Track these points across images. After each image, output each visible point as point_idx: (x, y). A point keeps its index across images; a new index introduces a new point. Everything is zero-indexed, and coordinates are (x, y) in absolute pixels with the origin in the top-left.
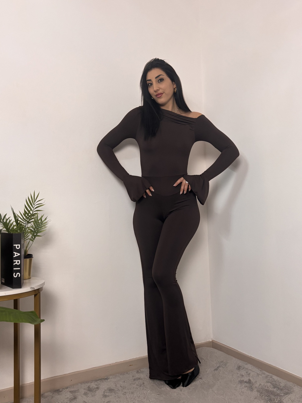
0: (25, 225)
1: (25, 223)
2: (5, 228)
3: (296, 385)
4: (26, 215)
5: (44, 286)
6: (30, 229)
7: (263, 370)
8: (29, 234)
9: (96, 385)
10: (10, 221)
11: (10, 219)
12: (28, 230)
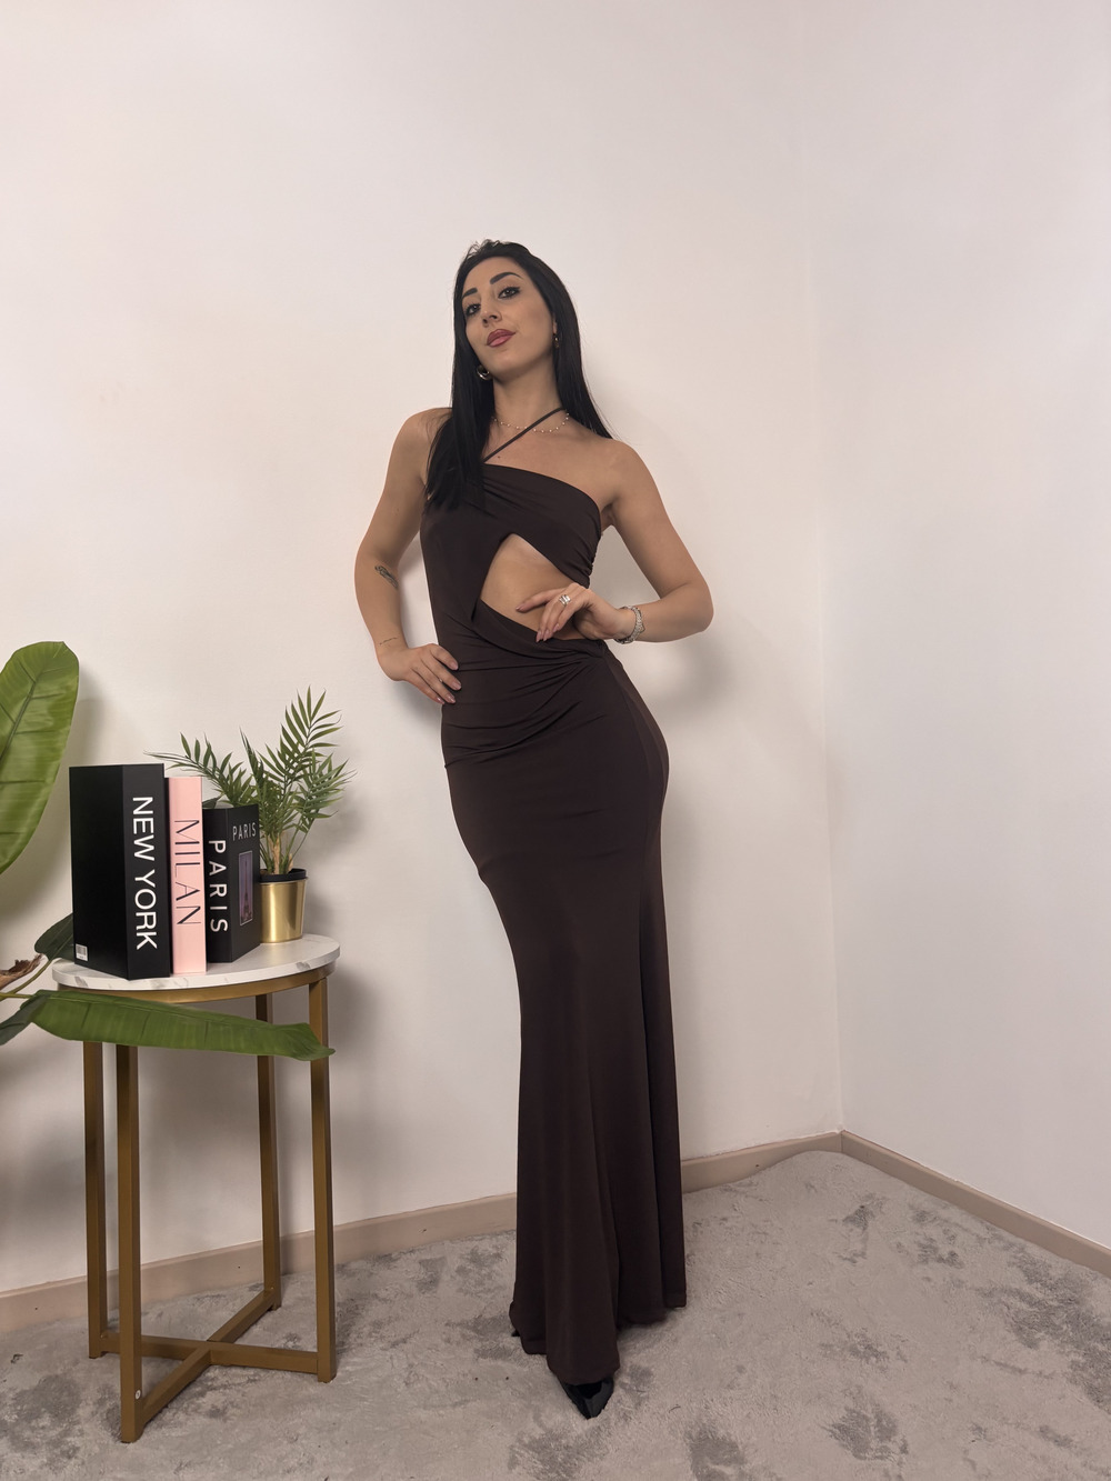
0: (282, 785)
1: (283, 779)
2: (227, 793)
3: (1100, 1275)
4: (287, 757)
5: (338, 960)
6: (297, 798)
7: (1000, 1227)
8: (295, 811)
9: (496, 1247)
10: (241, 774)
11: (242, 767)
12: (291, 800)
